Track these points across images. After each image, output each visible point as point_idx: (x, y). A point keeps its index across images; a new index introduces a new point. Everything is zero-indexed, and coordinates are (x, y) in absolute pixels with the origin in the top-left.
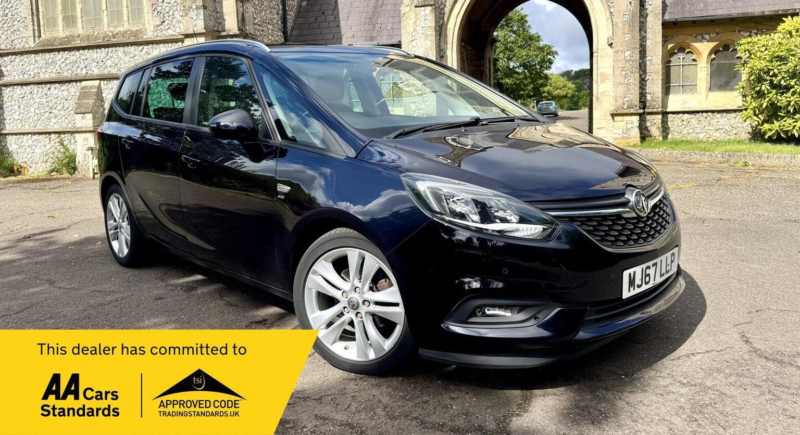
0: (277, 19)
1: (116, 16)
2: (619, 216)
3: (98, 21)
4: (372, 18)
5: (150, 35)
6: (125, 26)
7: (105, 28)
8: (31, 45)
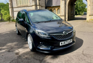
0: (44, 3)
1: (25, 3)
2: (61, 35)
3: (23, 4)
4: (57, 2)
5: (29, 5)
6: (26, 4)
7: (24, 5)
8: (16, 7)
